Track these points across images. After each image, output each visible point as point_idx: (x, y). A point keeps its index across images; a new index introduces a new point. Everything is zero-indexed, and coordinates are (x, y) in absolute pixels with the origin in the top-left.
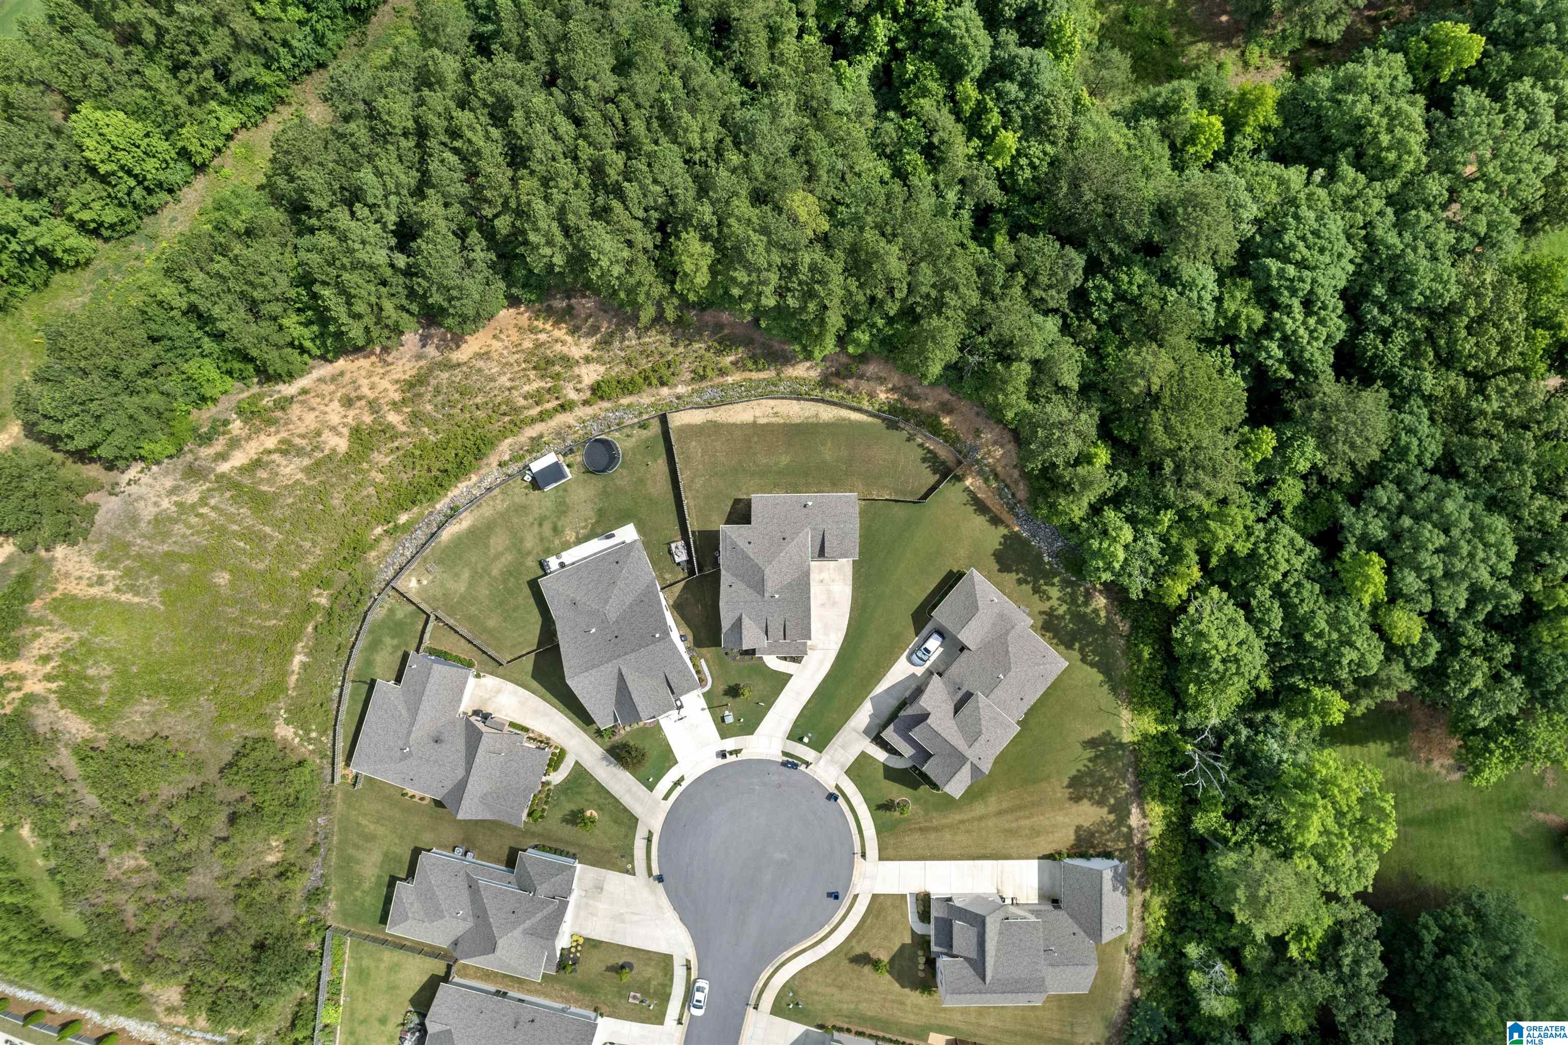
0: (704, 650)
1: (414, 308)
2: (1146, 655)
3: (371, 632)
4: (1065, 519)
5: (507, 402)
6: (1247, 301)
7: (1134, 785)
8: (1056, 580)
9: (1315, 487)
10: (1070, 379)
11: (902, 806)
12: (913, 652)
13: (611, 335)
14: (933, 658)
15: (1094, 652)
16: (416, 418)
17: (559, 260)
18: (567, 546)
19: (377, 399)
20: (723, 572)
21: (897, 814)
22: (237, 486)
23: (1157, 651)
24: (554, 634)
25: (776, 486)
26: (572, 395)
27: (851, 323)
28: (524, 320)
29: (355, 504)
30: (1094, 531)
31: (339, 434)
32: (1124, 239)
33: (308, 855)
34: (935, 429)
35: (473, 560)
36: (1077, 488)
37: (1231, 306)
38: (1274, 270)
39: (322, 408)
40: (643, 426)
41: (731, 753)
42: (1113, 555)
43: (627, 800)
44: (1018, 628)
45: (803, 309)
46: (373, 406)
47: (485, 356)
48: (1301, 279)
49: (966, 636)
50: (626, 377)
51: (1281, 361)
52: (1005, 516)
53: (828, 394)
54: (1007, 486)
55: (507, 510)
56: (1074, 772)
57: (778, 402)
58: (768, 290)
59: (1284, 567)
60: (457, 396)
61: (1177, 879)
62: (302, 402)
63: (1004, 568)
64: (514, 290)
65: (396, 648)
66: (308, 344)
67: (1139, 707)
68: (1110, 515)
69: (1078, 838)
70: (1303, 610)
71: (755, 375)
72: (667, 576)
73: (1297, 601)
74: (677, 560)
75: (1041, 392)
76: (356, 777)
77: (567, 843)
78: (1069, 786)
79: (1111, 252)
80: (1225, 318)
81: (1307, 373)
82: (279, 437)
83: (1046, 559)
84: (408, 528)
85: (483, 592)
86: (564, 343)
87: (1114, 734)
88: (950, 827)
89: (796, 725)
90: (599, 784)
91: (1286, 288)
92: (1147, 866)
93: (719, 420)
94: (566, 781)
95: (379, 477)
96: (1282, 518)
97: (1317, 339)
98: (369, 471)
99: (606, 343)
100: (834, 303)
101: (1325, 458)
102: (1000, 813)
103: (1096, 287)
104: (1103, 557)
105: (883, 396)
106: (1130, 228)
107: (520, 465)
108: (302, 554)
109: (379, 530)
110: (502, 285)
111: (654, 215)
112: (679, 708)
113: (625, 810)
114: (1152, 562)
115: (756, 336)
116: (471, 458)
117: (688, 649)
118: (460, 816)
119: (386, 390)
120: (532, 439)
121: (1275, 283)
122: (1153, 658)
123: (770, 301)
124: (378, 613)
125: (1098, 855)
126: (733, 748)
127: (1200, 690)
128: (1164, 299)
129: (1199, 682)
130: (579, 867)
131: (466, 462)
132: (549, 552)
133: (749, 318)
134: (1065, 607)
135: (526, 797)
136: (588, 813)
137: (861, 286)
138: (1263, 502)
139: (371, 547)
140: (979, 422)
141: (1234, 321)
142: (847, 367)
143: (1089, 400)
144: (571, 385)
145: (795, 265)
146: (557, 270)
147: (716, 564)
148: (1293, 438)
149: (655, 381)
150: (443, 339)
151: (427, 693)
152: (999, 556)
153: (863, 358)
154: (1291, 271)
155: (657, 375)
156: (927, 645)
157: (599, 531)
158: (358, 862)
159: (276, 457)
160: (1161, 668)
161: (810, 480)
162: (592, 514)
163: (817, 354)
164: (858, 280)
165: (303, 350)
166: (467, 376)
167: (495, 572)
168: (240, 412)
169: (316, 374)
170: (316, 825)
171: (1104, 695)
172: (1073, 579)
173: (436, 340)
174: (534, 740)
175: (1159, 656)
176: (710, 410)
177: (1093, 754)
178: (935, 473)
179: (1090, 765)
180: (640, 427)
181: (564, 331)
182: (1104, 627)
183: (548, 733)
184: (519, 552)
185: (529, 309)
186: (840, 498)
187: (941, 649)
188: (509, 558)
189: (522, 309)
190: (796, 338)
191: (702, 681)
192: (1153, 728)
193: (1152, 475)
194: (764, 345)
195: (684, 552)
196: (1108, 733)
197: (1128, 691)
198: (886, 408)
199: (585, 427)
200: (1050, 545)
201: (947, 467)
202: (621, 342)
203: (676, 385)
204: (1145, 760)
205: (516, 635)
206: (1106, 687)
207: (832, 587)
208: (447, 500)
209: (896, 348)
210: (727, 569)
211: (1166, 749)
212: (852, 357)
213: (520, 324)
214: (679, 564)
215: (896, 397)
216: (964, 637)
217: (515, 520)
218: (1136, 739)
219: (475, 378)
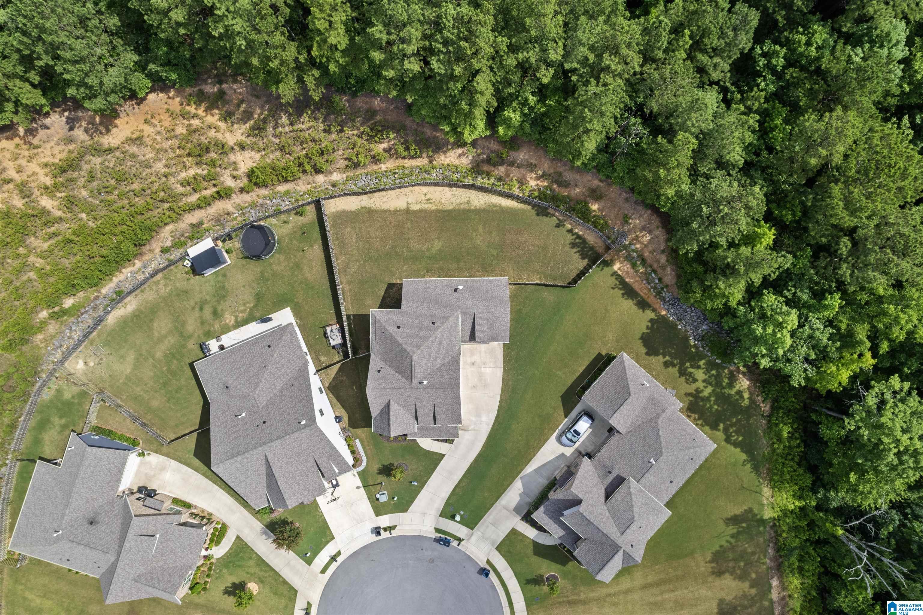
0: (359, 431)
1: (33, 77)
3: (39, 411)
4: (718, 304)
5: (166, 189)
7: (774, 559)
8: (702, 363)
10: (736, 155)
11: (551, 581)
12: (563, 433)
13: (265, 121)
14: (582, 438)
15: (737, 432)
16: (71, 203)
18: (226, 330)
19: (25, 183)
20: (372, 357)
21: (546, 588)
23: (795, 430)
25: (429, 271)
26: (230, 183)
27: (502, 98)
28: (176, 103)
30: (754, 316)
34: (584, 215)
35: (138, 342)
40: (299, 212)
41: (385, 529)
42: (779, 341)
43: (287, 573)
44: (669, 412)
45: (451, 74)
46: (24, 190)
47: (138, 140)
49: (617, 421)
50: (281, 164)
52: (652, 300)
53: (479, 181)
54: (654, 271)
55: (170, 294)
56: (717, 548)
57: (431, 189)
58: (410, 51)
60: (112, 182)
63: (652, 351)
64: (151, 66)
67: (778, 484)
68: (770, 298)
71: (408, 163)
72: (323, 359)
74: (333, 343)
75: (703, 169)
77: (229, 613)
78: (712, 561)
83: (692, 342)
84: (74, 312)
85: (147, 373)
86: (217, 129)
87: (756, 511)
88: (597, 600)
89: (448, 503)
90: (259, 558)
93: (373, 207)
94: (228, 555)
95: (39, 263)
98: (27, 256)
99: (259, 129)
100: (483, 66)
103: (765, 53)
105: (533, 183)
107: (181, 251)
109: (44, 314)
110: (135, 58)
112: (335, 487)
113: (285, 582)
114: (816, 348)
115: (408, 121)
116: (129, 244)
117: (343, 430)
118: (110, 600)
119: (35, 174)
120: (192, 226)
122: (791, 437)
123: (414, 67)
124: (46, 394)
126: (387, 524)
132: (209, 335)
133: (395, 92)
134: (710, 389)
136: (249, 586)
139: (37, 331)
140: (628, 208)
142: (498, 154)
143: (752, 178)
144: (228, 172)
145: (438, 19)
147: (367, 347)
149: (308, 167)
150: (92, 122)
151: (82, 474)
152: (646, 340)
153: (513, 143)
155: (311, 162)
156: (578, 427)
157: (258, 314)
160: (798, 446)
161: (462, 265)
162: (251, 298)
163: (467, 137)
164: (509, 40)
166: (121, 161)
167: (159, 354)
171: (747, 473)
172: (719, 361)
173: (84, 124)
174: (197, 515)
175: (797, 435)
176: (365, 197)
177: (735, 531)
178: (583, 258)
179: (732, 541)
180: (296, 214)
181: (217, 117)
182: (748, 408)
183: (210, 510)
184: (181, 335)
185: (179, 92)
186: (491, 282)
187: (590, 430)
188: (172, 341)
189: (172, 93)
190: (445, 117)
191: (357, 460)
192: (793, 504)
193: (815, 256)
194: (416, 130)
195: (339, 335)
196: (750, 510)
197: (769, 469)
198: (536, 193)
199: (244, 214)
200: (697, 328)
201: (596, 252)
202: (274, 129)
203: (331, 173)
204: (784, 535)
205: (179, 415)
206: (749, 466)
207: (483, 370)
208: (112, 285)
209: (549, 129)
210: (377, 354)
211: (804, 523)
212: (503, 143)
213: (172, 109)
214: (334, 347)
215: (545, 184)
216: (614, 422)
217: (177, 305)
218: (776, 515)
219: (129, 164)
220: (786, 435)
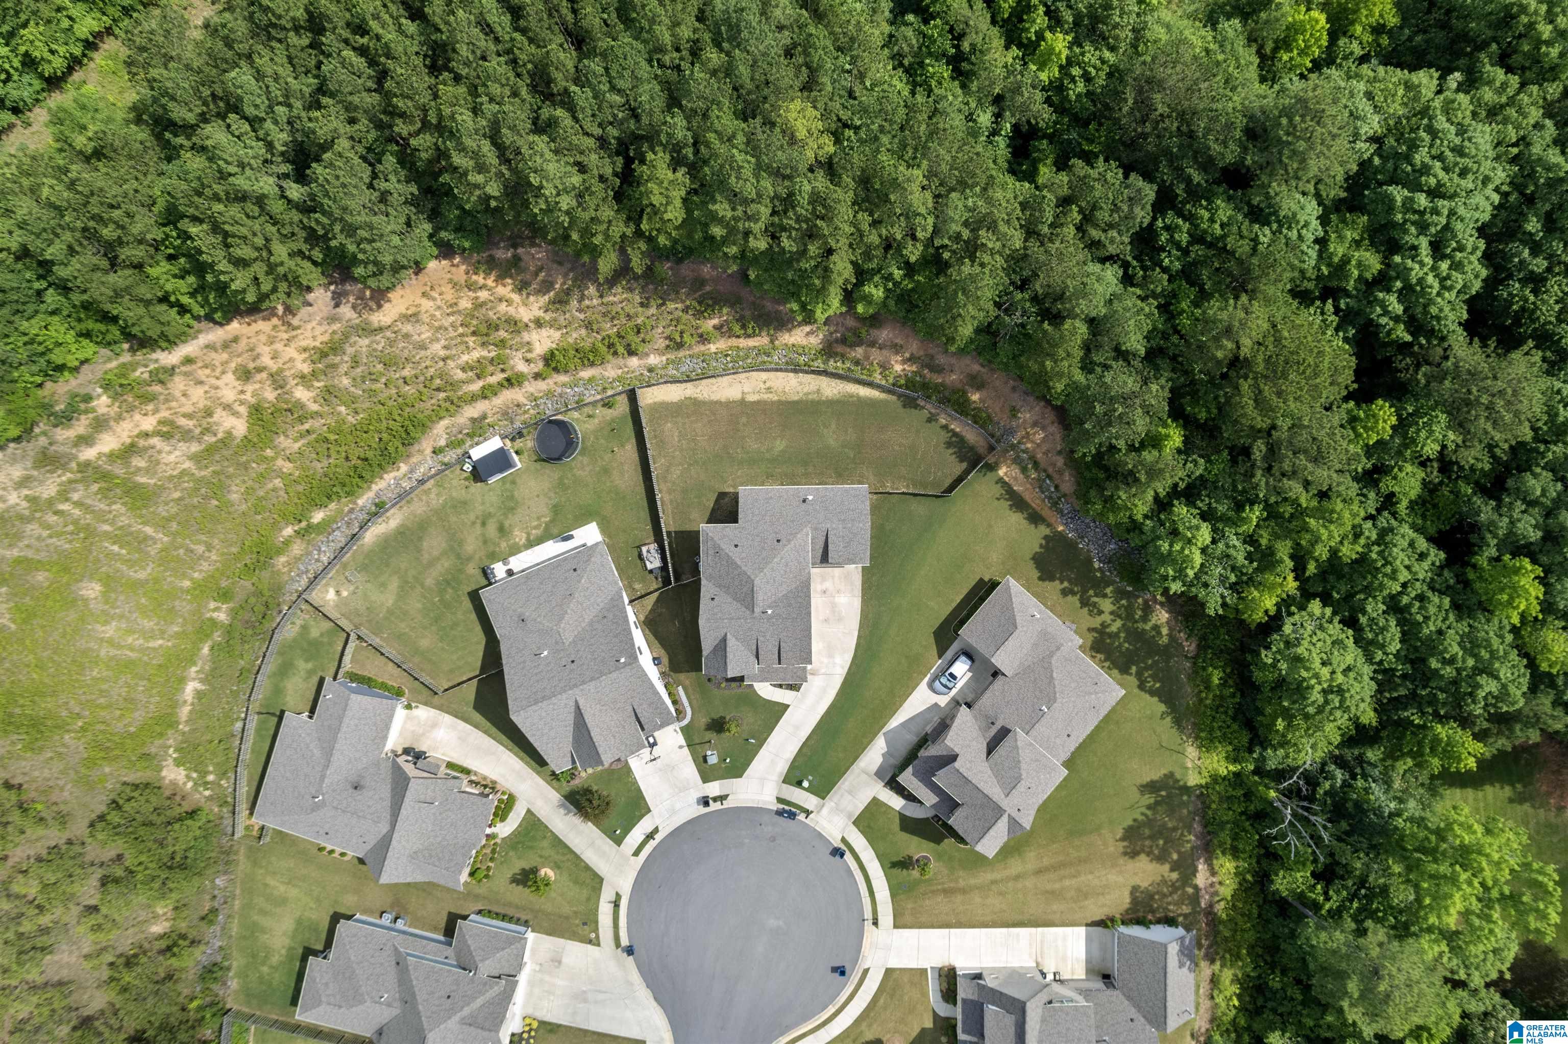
0: (682, 676)
1: (318, 255)
2: (1216, 681)
3: (281, 653)
4: (1123, 517)
5: (442, 375)
6: (1357, 244)
7: (1202, 836)
8: (1109, 590)
9: (1436, 477)
10: (1136, 343)
11: (922, 865)
12: (936, 678)
13: (568, 292)
14: (960, 684)
15: (1155, 677)
16: (329, 394)
17: (493, 189)
18: (515, 550)
19: (280, 371)
20: (704, 582)
21: (915, 873)
22: (105, 476)
23: (1229, 676)
24: (499, 657)
25: (769, 477)
26: (522, 367)
27: (862, 275)
28: (460, 272)
29: (261, 499)
30: (1162, 531)
31: (236, 414)
32: (1206, 163)
33: (202, 924)
34: (961, 407)
35: (403, 566)
36: (1143, 478)
37: (1338, 249)
38: (1399, 199)
39: (213, 381)
40: (607, 404)
41: (715, 800)
42: (1187, 560)
43: (590, 857)
44: (1065, 649)
45: (803, 252)
46: (277, 380)
47: (412, 317)
48: (1436, 211)
49: (1001, 660)
50: (587, 345)
51: (1396, 319)
52: (1046, 512)
53: (832, 365)
54: (1049, 476)
55: (444, 507)
56: (1129, 822)
57: (772, 375)
58: (757, 227)
59: (1404, 576)
60: (380, 367)
61: (1251, 948)
62: (186, 374)
63: (1046, 575)
64: (443, 234)
65: (310, 673)
66: (185, 300)
67: (1206, 743)
68: (1181, 510)
69: (1135, 901)
70: (1429, 629)
71: (743, 343)
72: (637, 586)
73: (1420, 618)
74: (650, 566)
75: (1098, 358)
76: (263, 828)
77: (517, 907)
78: (1123, 839)
79: (1189, 180)
80: (1329, 265)
81: (1431, 333)
82: (158, 416)
83: (1096, 565)
84: (324, 528)
85: (415, 604)
86: (509, 302)
87: (1178, 776)
88: (979, 888)
89: (794, 765)
90: (556, 837)
91: (1413, 223)
92: (1217, 933)
93: (700, 397)
94: (516, 834)
95: (287, 467)
96: (1394, 515)
97: (1449, 289)
98: (274, 459)
99: (560, 302)
100: (841, 244)
101: (1459, 440)
102: (1039, 872)
103: (1167, 228)
104: (1174, 562)
105: (898, 368)
106: (1216, 148)
107: (459, 451)
108: (195, 559)
109: (289, 531)
110: (428, 227)
111: (613, 132)
112: (652, 745)
113: (588, 868)
114: (1233, 569)
115: (744, 292)
116: (398, 443)
117: (663, 675)
118: (384, 879)
119: (291, 360)
120: (473, 420)
121: (1399, 217)
122: (1224, 684)
123: (760, 244)
124: (289, 632)
125: (1158, 922)
126: (717, 793)
127: (1289, 726)
128: (1255, 241)
129: (1288, 716)
130: (531, 936)
131: (391, 449)
132: (495, 557)
133: (735, 268)
134: (1119, 623)
135: (466, 855)
136: (543, 872)
137: (875, 224)
138: (1372, 495)
139: (279, 552)
140: (1016, 399)
141: (1340, 269)
142: (856, 333)
143: (1157, 369)
144: (519, 355)
145: (791, 194)
146: (493, 204)
147: (696, 571)
148: (1416, 413)
149: (621, 350)
150: (361, 297)
151: (344, 728)
152: (1039, 561)
153: (874, 321)
154: (1422, 200)
155: (624, 342)
156: (953, 669)
157: (555, 531)
158: (263, 931)
159: (155, 441)
160: (1233, 695)
161: (810, 469)
162: (545, 511)
163: (820, 315)
164: (871, 215)
165: (183, 310)
166: (391, 343)
167: (429, 582)
168: (107, 386)
169: (203, 339)
170: (214, 887)
171: (1166, 730)
172: (1130, 589)
173: (352, 299)
174: (477, 784)
175: (1231, 682)
176: (689, 385)
177: (1152, 801)
178: (961, 461)
179: (1149, 813)
180: (604, 406)
181: (510, 288)
182: (1166, 646)
183: (493, 776)
184: (458, 556)
185: (464, 260)
186: (846, 490)
187: (970, 674)
188: (446, 565)
189: (457, 260)
190: (793, 294)
191: (680, 713)
192: (1224, 768)
193: (1234, 461)
194: (754, 303)
195: (658, 556)
196: (1171, 775)
197: (1194, 724)
198: (903, 382)
199: (537, 406)
200: (1102, 547)
201: (976, 453)
202: (580, 302)
203: (647, 355)
204: (1214, 806)
205: (455, 657)
206: (1169, 719)
207: (837, 600)
208: (371, 494)
209: (917, 306)
210: (709, 579)
211: (1240, 792)
212: (862, 319)
213: (456, 279)
214: (651, 571)
215: (914, 368)
216: (1000, 660)
217: (453, 519)
218: (1203, 782)
219: (402, 345)
220: (1217, 682)
